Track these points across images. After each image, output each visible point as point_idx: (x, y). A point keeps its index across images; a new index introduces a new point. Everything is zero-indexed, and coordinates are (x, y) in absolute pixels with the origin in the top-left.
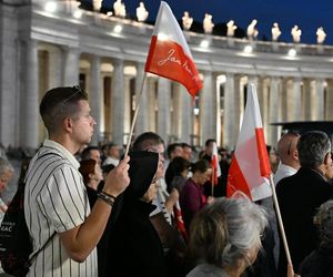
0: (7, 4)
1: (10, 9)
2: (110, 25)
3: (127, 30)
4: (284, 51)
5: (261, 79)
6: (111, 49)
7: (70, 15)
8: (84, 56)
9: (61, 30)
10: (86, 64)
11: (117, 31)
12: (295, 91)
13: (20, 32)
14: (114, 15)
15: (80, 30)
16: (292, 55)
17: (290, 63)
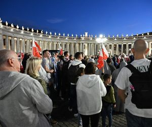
2: (10, 29)
3: (14, 30)
4: (48, 36)
5: (44, 42)
6: (10, 34)
8: (4, 35)
10: (5, 37)
11: (12, 30)
12: (50, 44)
16: (50, 37)
17: (49, 39)
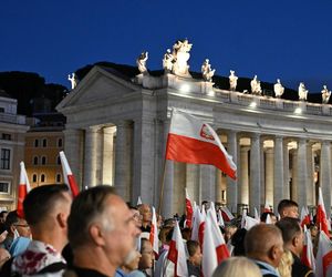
0: (147, 88)
1: (149, 93)
7: (205, 94)
9: (196, 109)
13: (158, 112)
14: (250, 92)
15: (215, 108)
